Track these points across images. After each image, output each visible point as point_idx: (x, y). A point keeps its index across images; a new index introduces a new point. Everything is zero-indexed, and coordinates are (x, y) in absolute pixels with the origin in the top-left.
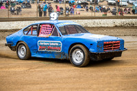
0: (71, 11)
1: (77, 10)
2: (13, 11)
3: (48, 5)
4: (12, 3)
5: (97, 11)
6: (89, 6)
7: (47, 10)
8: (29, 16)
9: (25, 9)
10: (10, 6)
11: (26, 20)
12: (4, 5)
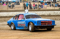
0: (42, 6)
1: (45, 6)
2: (10, 7)
3: (29, 3)
4: (9, 2)
5: (56, 7)
6: (52, 4)
7: (28, 6)
8: (19, 9)
9: (16, 6)
10: (8, 4)
11: (17, 11)
12: (5, 3)
